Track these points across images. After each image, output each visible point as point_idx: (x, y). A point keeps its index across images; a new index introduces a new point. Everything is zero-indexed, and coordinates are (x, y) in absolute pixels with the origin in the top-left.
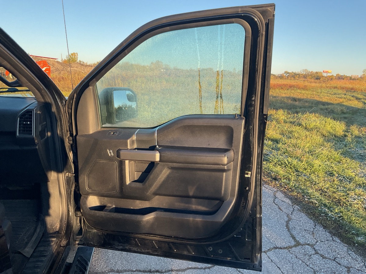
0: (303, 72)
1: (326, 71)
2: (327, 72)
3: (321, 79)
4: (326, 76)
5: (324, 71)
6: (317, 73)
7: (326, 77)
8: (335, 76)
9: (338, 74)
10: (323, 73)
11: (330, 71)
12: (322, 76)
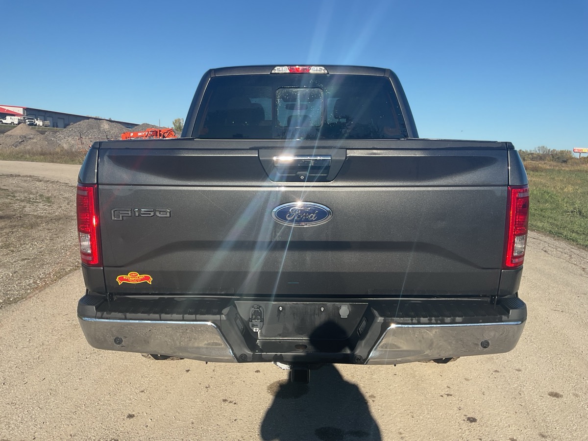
0: (539, 150)
1: (578, 150)
2: (580, 152)
3: (570, 162)
4: (578, 157)
5: (575, 150)
6: (562, 152)
7: (577, 159)
10: (573, 152)
11: (585, 150)
12: (571, 158)
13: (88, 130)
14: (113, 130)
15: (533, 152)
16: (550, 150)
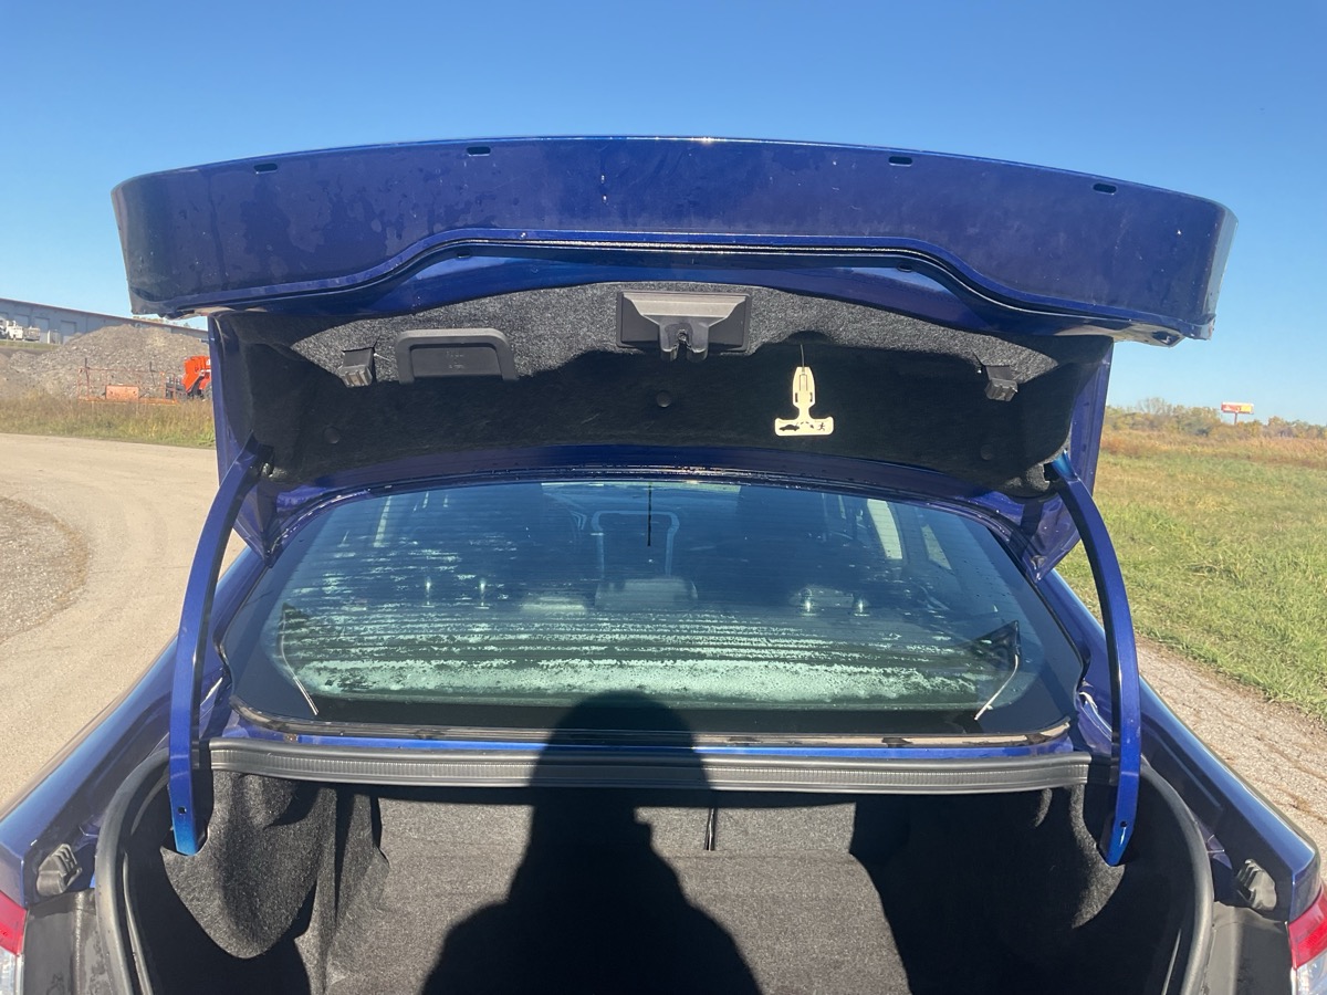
0: (1148, 407)
1: (1231, 407)
2: (1235, 410)
3: (1215, 434)
4: (1233, 423)
5: (1223, 407)
6: (1196, 412)
7: (1231, 427)
8: (1267, 423)
9: (1275, 419)
10: (1221, 411)
11: (1246, 407)
12: (1218, 424)
13: (116, 349)
14: (174, 350)
15: (1134, 411)
16: (1170, 406)
